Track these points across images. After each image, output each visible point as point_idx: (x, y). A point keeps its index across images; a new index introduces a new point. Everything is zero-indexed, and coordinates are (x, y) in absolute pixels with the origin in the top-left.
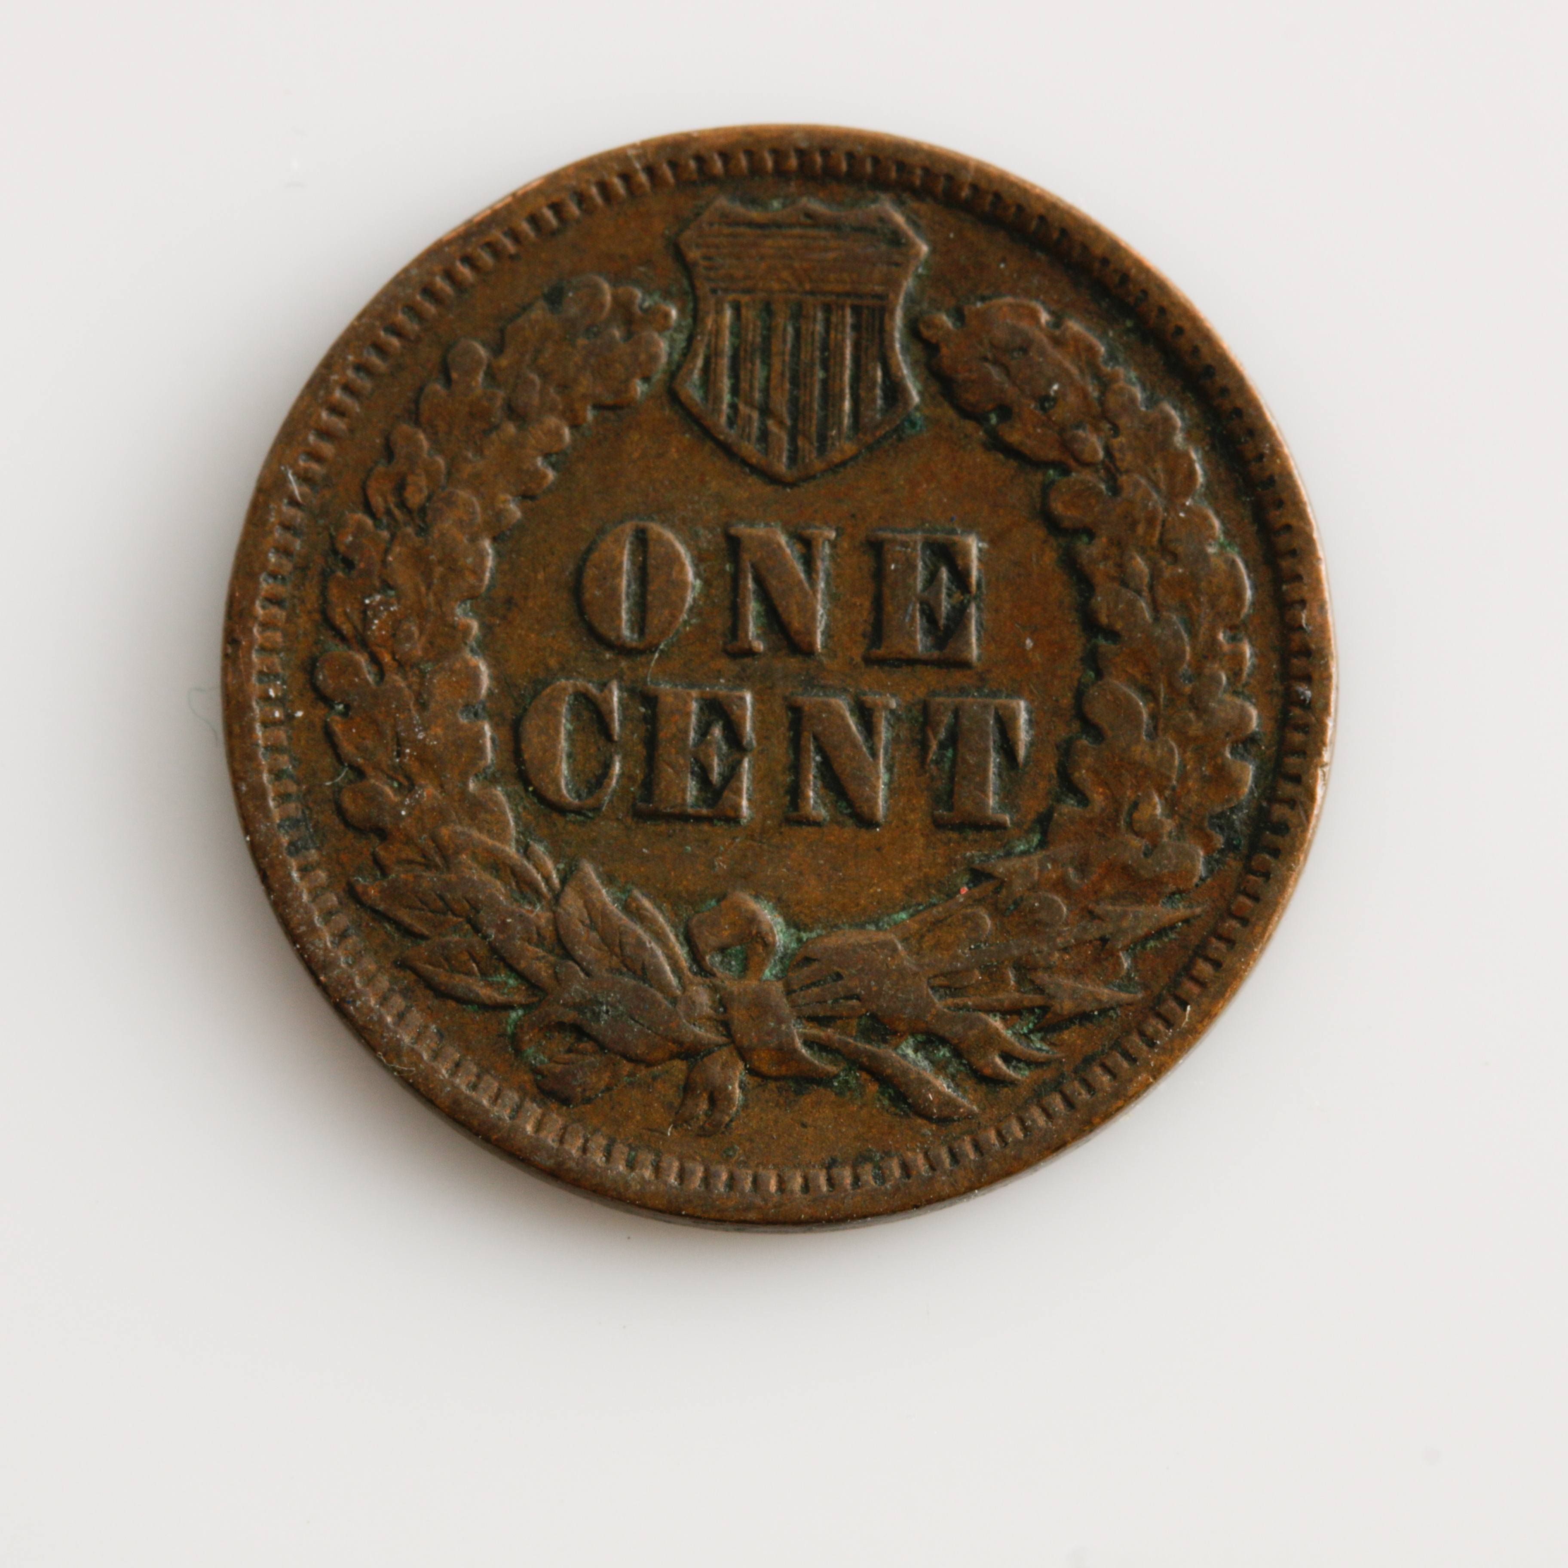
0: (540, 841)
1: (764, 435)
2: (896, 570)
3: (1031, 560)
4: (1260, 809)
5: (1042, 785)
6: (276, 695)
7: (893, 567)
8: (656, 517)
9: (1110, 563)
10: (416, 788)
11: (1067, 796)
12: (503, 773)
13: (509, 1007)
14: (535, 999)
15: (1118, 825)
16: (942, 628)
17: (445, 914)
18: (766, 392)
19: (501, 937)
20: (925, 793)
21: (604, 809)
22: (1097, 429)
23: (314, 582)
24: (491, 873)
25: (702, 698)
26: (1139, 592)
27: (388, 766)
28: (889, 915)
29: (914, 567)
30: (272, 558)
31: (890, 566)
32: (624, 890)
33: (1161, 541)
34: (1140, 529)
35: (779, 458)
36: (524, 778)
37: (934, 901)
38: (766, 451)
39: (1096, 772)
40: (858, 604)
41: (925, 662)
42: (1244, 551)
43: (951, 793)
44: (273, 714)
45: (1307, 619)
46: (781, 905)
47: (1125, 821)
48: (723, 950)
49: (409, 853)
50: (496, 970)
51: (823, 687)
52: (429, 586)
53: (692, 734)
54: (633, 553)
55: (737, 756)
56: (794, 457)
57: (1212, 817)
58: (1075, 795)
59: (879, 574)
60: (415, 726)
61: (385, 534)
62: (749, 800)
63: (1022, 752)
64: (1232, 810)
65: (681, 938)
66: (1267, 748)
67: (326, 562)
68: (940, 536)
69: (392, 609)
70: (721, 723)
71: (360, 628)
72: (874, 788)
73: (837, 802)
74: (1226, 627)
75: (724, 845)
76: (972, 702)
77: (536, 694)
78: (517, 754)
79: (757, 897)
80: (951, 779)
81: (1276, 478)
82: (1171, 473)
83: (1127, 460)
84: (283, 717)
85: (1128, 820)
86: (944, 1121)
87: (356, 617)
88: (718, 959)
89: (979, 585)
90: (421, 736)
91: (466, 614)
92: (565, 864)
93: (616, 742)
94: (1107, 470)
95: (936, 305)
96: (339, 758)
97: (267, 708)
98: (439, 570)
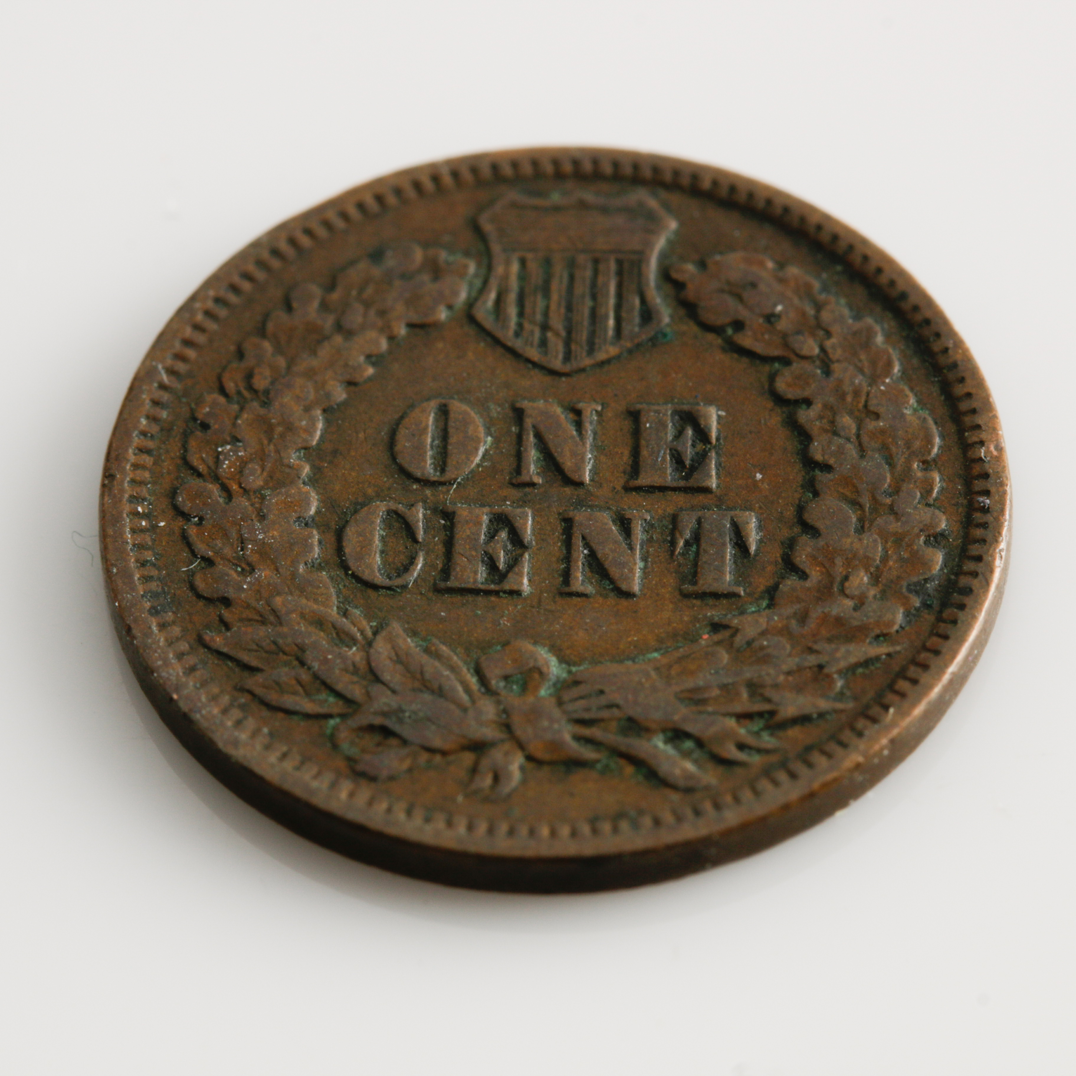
0: (356, 607)
1: (544, 343)
2: (650, 427)
3: (760, 422)
4: (949, 580)
5: (770, 568)
6: (143, 512)
7: (648, 425)
8: (456, 397)
9: (825, 421)
10: (256, 571)
11: (790, 574)
12: (327, 563)
13: (328, 716)
14: (350, 711)
15: (832, 591)
16: (688, 466)
17: (277, 654)
18: (546, 314)
19: (323, 668)
20: (674, 574)
21: (410, 586)
22: (813, 335)
23: (177, 439)
24: (316, 627)
25: (491, 513)
26: (848, 439)
27: (234, 557)
28: (644, 655)
29: (665, 426)
30: (144, 421)
31: (646, 425)
32: (424, 639)
33: (866, 406)
34: (849, 399)
35: (556, 357)
36: (344, 566)
37: (680, 644)
38: (546, 353)
39: (814, 558)
40: (620, 452)
41: (674, 489)
42: (932, 412)
43: (695, 574)
44: (141, 524)
45: (985, 453)
46: (556, 650)
47: (838, 589)
48: (506, 678)
49: (247, 614)
50: (318, 691)
51: (591, 507)
52: (270, 440)
53: (483, 537)
54: (436, 420)
55: (519, 551)
56: (568, 357)
57: (909, 585)
58: (797, 573)
59: (636, 433)
60: (256, 530)
61: (236, 407)
62: (530, 581)
63: (753, 548)
64: (926, 580)
65: (472, 671)
66: (953, 541)
67: (187, 426)
68: (686, 407)
69: (240, 454)
70: (506, 530)
71: (213, 467)
72: (632, 571)
73: (601, 581)
74: (919, 461)
75: (508, 610)
76: (712, 515)
77: (356, 512)
78: (340, 550)
79: (535, 643)
80: (696, 565)
81: (959, 363)
82: (873, 363)
83: (837, 354)
84: (148, 526)
85: (840, 588)
86: (689, 790)
87: (211, 462)
88: (502, 684)
89: (718, 439)
90: (260, 537)
91: (299, 458)
92: (377, 623)
93: (421, 543)
94: (823, 361)
95: (683, 259)
96: (194, 554)
97: (136, 520)
98: (280, 429)
